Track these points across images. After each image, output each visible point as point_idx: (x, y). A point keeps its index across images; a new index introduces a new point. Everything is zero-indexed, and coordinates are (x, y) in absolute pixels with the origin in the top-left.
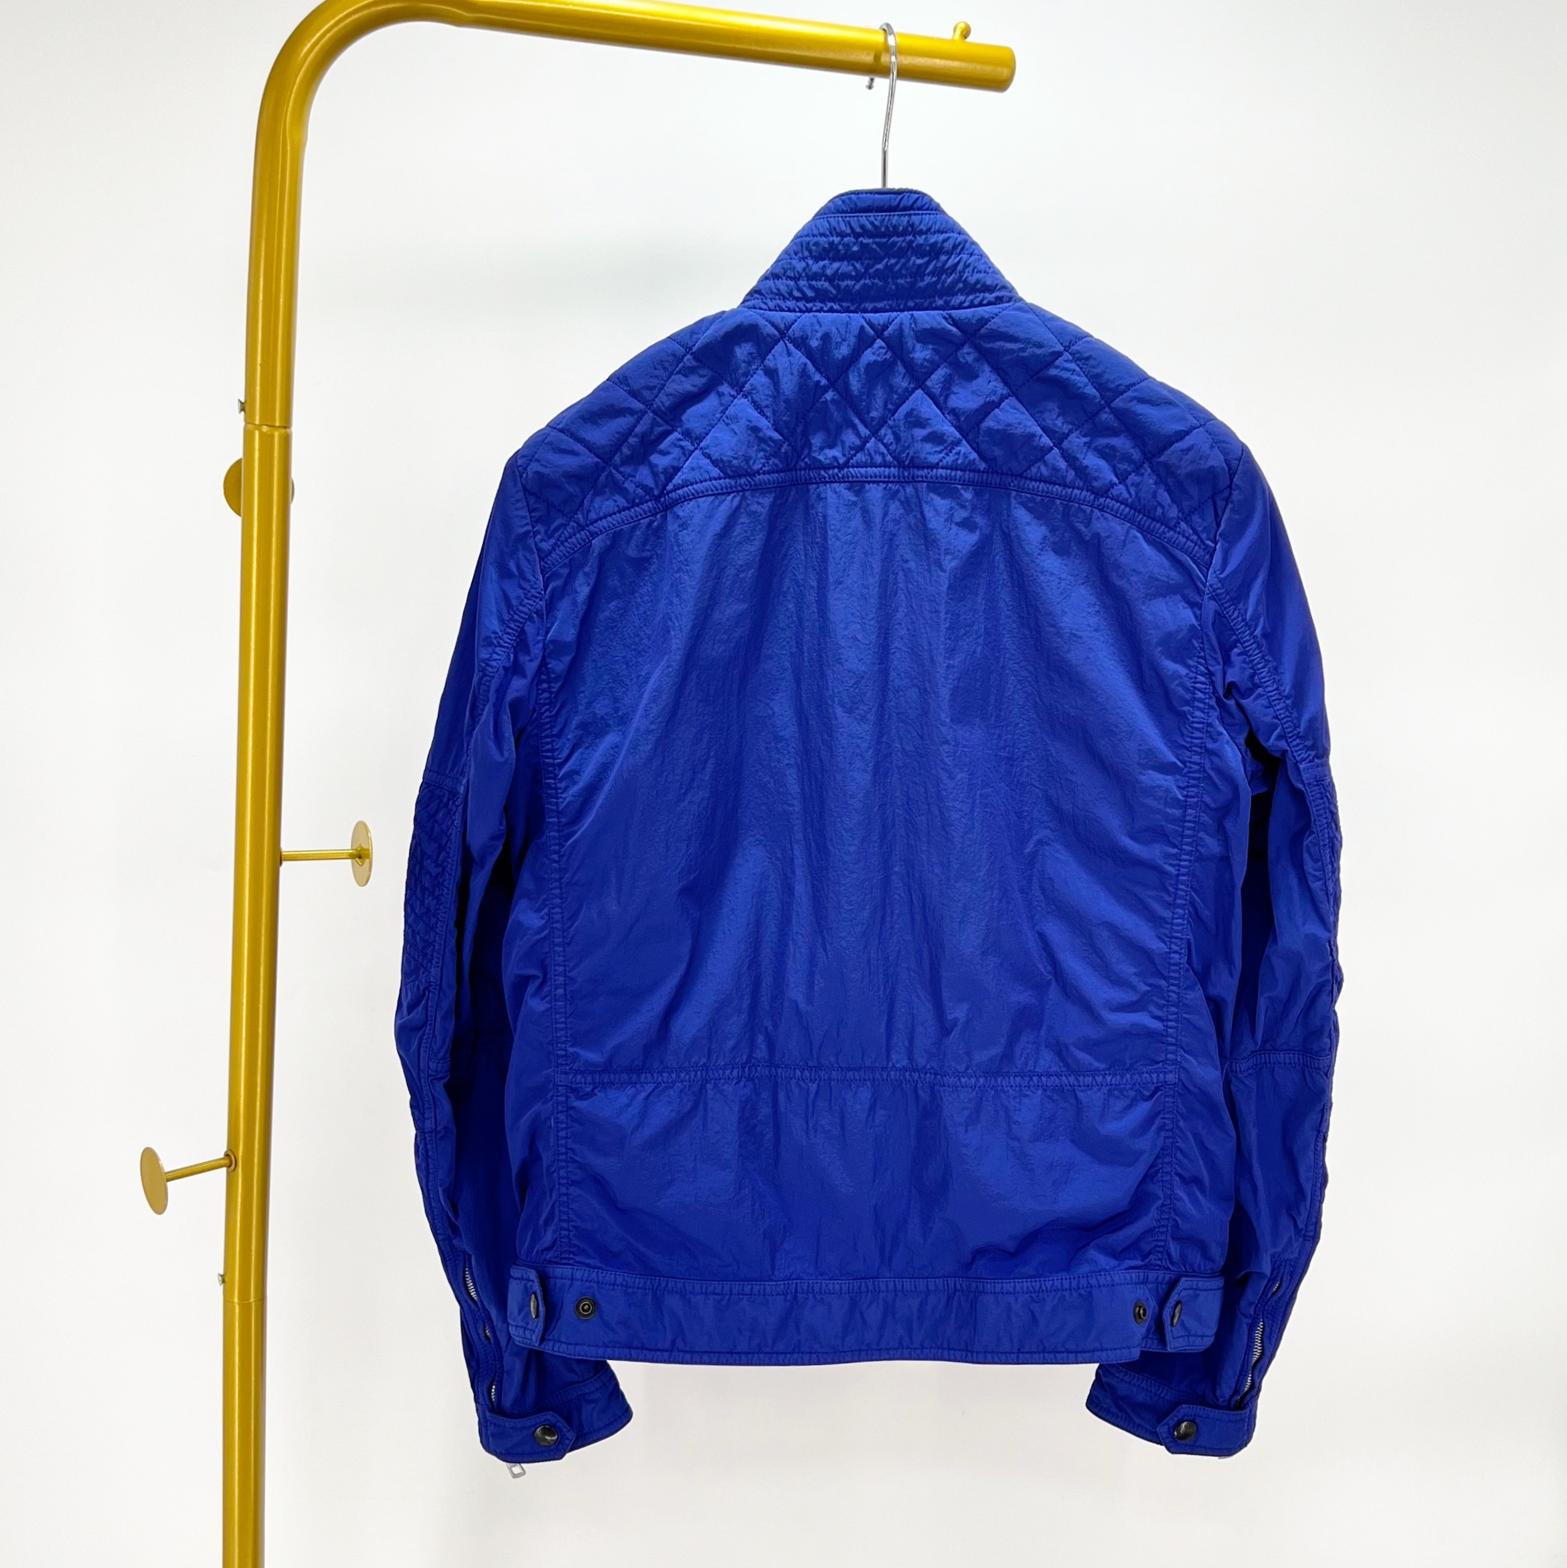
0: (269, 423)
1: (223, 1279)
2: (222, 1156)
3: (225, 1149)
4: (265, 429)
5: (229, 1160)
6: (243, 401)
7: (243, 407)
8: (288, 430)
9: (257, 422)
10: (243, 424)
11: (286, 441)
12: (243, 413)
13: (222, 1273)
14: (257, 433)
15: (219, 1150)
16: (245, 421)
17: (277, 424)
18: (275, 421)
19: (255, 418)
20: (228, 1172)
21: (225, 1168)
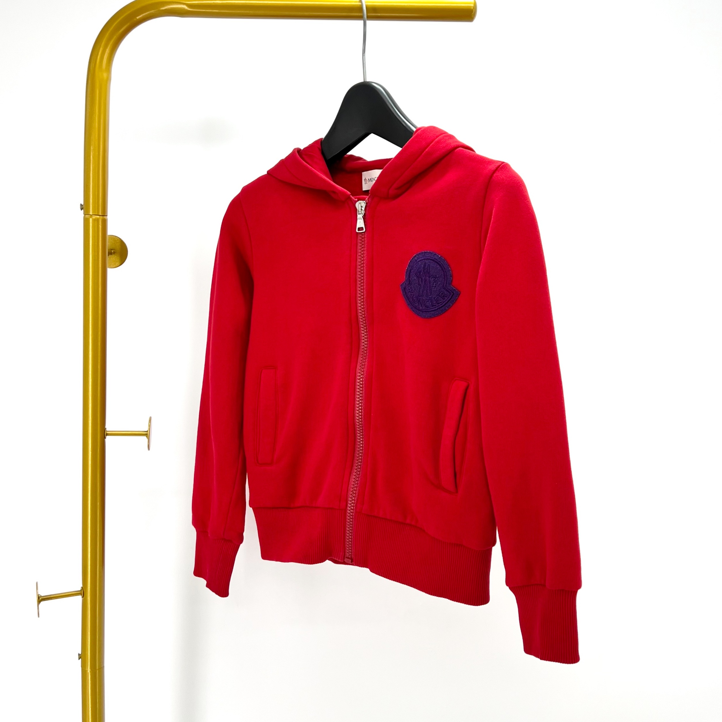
0: (96, 214)
1: (80, 657)
2: (80, 589)
3: (82, 586)
4: (94, 217)
5: (82, 593)
6: (83, 204)
7: (82, 207)
9: (91, 213)
10: (83, 215)
11: (105, 223)
12: (83, 210)
13: (80, 653)
14: (91, 219)
15: (78, 587)
16: (84, 214)
17: (100, 214)
18: (99, 213)
19: (89, 212)
20: (83, 597)
21: (81, 595)
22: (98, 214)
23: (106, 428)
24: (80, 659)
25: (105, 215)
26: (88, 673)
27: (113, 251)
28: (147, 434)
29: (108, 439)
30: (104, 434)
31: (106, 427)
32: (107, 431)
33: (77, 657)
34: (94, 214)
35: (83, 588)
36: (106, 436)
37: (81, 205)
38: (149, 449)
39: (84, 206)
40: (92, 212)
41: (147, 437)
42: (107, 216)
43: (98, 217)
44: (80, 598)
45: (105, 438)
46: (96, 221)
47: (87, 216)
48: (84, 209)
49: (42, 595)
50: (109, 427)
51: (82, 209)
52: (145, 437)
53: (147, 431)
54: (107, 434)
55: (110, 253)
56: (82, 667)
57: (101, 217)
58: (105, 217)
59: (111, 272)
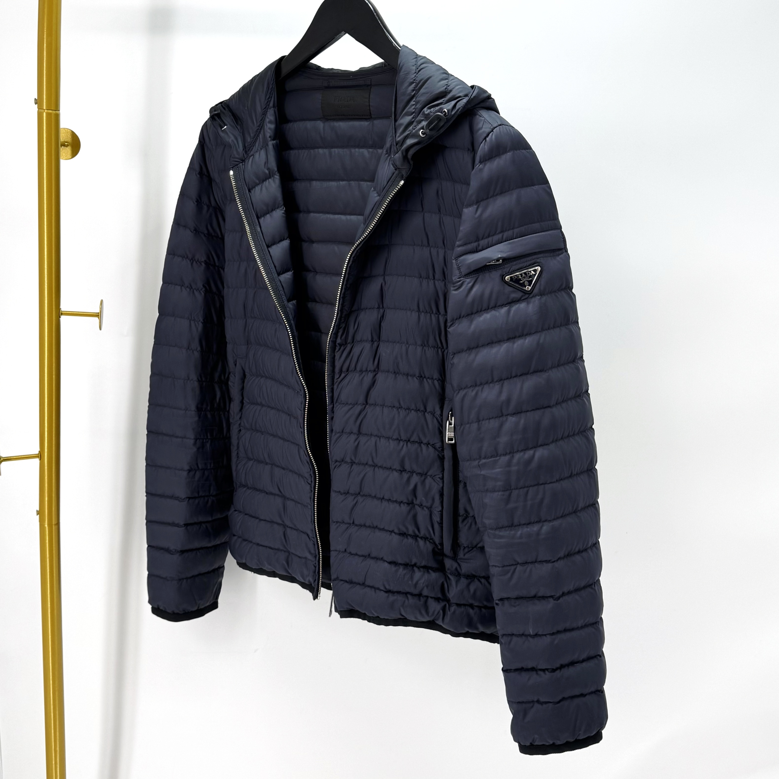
0: (49, 109)
1: (38, 513)
2: (37, 453)
3: (39, 450)
4: (47, 111)
5: (40, 456)
6: (37, 98)
7: (36, 102)
8: (59, 111)
9: (45, 109)
10: (37, 109)
11: (57, 117)
12: (37, 105)
13: (38, 510)
14: (45, 114)
15: (36, 450)
16: (38, 108)
17: (53, 109)
19: (43, 107)
20: (40, 460)
21: (39, 458)
22: (51, 109)
23: (60, 309)
24: (38, 515)
25: (58, 110)
26: (46, 527)
27: (66, 144)
28: (99, 315)
29: (63, 319)
30: (59, 313)
31: (61, 307)
32: (61, 311)
33: (35, 513)
34: (47, 109)
35: (41, 452)
36: (61, 315)
37: (35, 99)
38: (100, 329)
39: (37, 101)
40: (46, 107)
41: (98, 318)
42: (59, 110)
43: (51, 111)
44: (37, 461)
45: (60, 317)
46: (48, 115)
47: (40, 110)
48: (38, 103)
49: (3, 456)
50: (64, 307)
51: (36, 103)
52: (97, 318)
53: (98, 313)
54: (62, 314)
55: (63, 145)
56: (40, 521)
57: (54, 112)
58: (57, 112)
59: (64, 163)
